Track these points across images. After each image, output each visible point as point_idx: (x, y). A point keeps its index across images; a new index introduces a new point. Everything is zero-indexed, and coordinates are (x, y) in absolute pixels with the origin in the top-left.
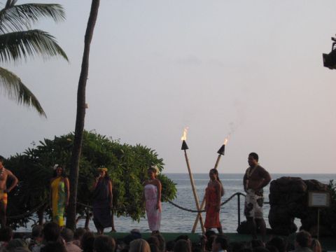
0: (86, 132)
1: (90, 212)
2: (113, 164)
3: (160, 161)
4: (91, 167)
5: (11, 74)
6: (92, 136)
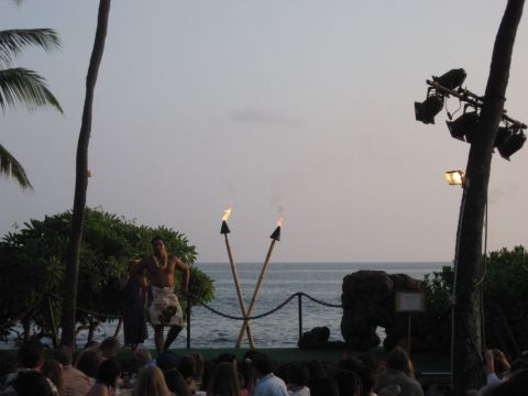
0: (88, 210)
1: (95, 320)
2: (126, 254)
3: (192, 249)
4: (95, 258)
6: (98, 215)
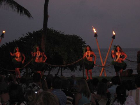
1: (51, 67)
3: (84, 42)
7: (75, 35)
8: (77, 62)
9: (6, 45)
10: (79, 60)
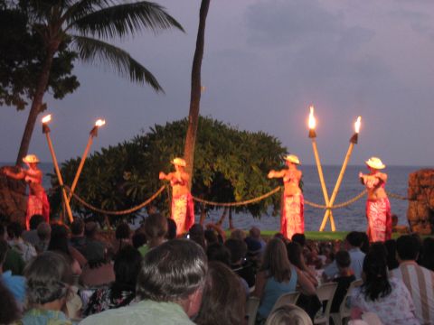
3: (284, 150)
5: (119, 49)
6: (208, 122)
7: (264, 134)
8: (267, 195)
9: (101, 153)
10: (272, 192)
